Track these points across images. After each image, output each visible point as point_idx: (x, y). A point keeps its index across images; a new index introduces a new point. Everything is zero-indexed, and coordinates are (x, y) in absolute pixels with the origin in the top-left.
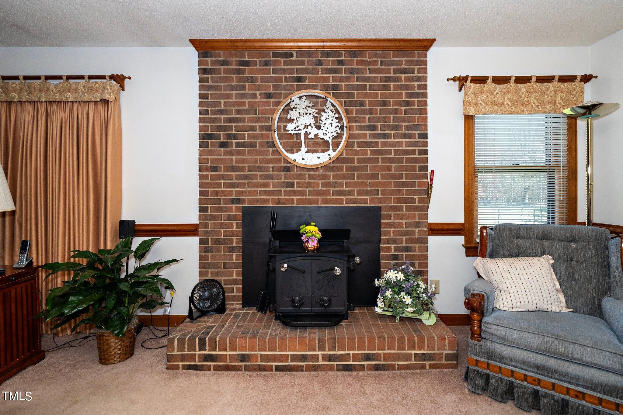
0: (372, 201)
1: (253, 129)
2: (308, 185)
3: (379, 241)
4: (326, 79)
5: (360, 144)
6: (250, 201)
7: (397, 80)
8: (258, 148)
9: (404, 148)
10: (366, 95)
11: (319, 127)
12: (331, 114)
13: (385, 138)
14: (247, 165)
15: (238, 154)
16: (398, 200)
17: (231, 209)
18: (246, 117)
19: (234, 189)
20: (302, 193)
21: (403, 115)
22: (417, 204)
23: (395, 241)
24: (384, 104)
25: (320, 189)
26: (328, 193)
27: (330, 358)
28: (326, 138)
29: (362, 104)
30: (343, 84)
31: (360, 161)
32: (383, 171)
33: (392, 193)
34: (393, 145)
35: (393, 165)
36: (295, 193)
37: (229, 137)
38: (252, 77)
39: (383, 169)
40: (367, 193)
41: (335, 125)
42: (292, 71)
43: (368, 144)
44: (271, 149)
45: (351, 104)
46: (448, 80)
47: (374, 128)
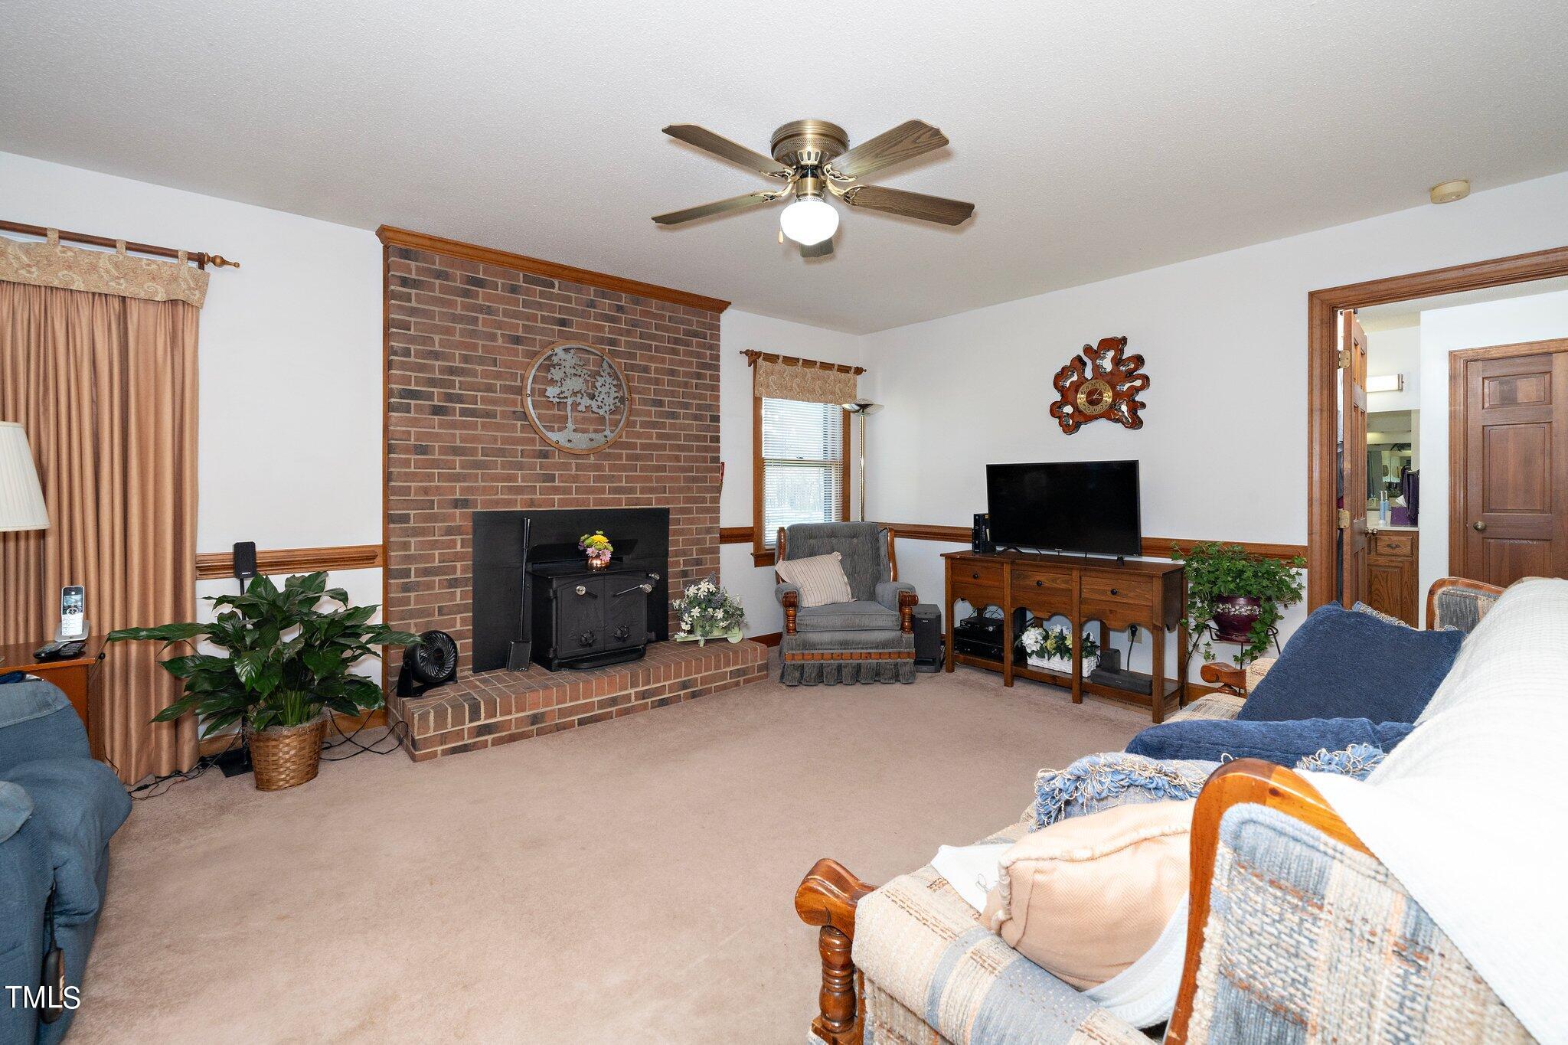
0: (659, 500)
1: (490, 388)
2: (575, 479)
3: (666, 554)
4: (600, 328)
5: (644, 425)
6: (485, 503)
7: (688, 344)
8: (498, 420)
9: (695, 433)
10: (652, 359)
12: (609, 380)
13: (673, 418)
14: (480, 446)
15: (465, 428)
16: (688, 500)
17: (452, 518)
18: (479, 368)
19: (458, 485)
20: (568, 490)
21: (694, 390)
22: (708, 505)
23: (684, 553)
24: (672, 373)
25: (592, 484)
26: (602, 490)
27: (643, 695)
28: (601, 412)
29: (646, 370)
30: (623, 338)
31: (644, 447)
32: (670, 462)
33: (681, 490)
34: (683, 427)
35: (683, 454)
36: (556, 490)
37: (449, 398)
38: (489, 307)
39: (670, 458)
40: (651, 490)
41: (613, 395)
42: (552, 309)
43: (654, 425)
44: (519, 423)
45: (633, 368)
47: (660, 403)
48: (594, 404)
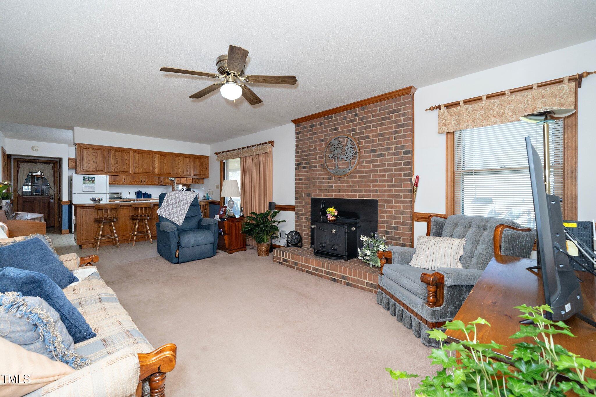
0: (373, 196)
1: (315, 158)
2: (339, 187)
3: (377, 221)
4: (349, 126)
5: (367, 162)
6: (315, 195)
7: (389, 118)
8: (317, 168)
9: (394, 162)
10: (371, 132)
11: (344, 155)
12: (350, 146)
13: (382, 157)
14: (313, 177)
15: (310, 172)
16: (389, 196)
17: (306, 199)
18: (313, 152)
19: (308, 189)
20: (337, 191)
21: (393, 140)
23: (387, 222)
24: (381, 135)
25: (345, 189)
26: (349, 191)
28: (348, 160)
29: (368, 137)
30: (358, 127)
31: (366, 172)
32: (380, 178)
33: (385, 191)
34: (387, 160)
35: (386, 173)
36: (333, 191)
38: (315, 132)
39: (380, 176)
40: (370, 191)
41: (352, 152)
42: (332, 126)
43: (371, 161)
44: (323, 168)
45: (362, 138)
46: (426, 110)
47: (375, 151)
48: (345, 157)
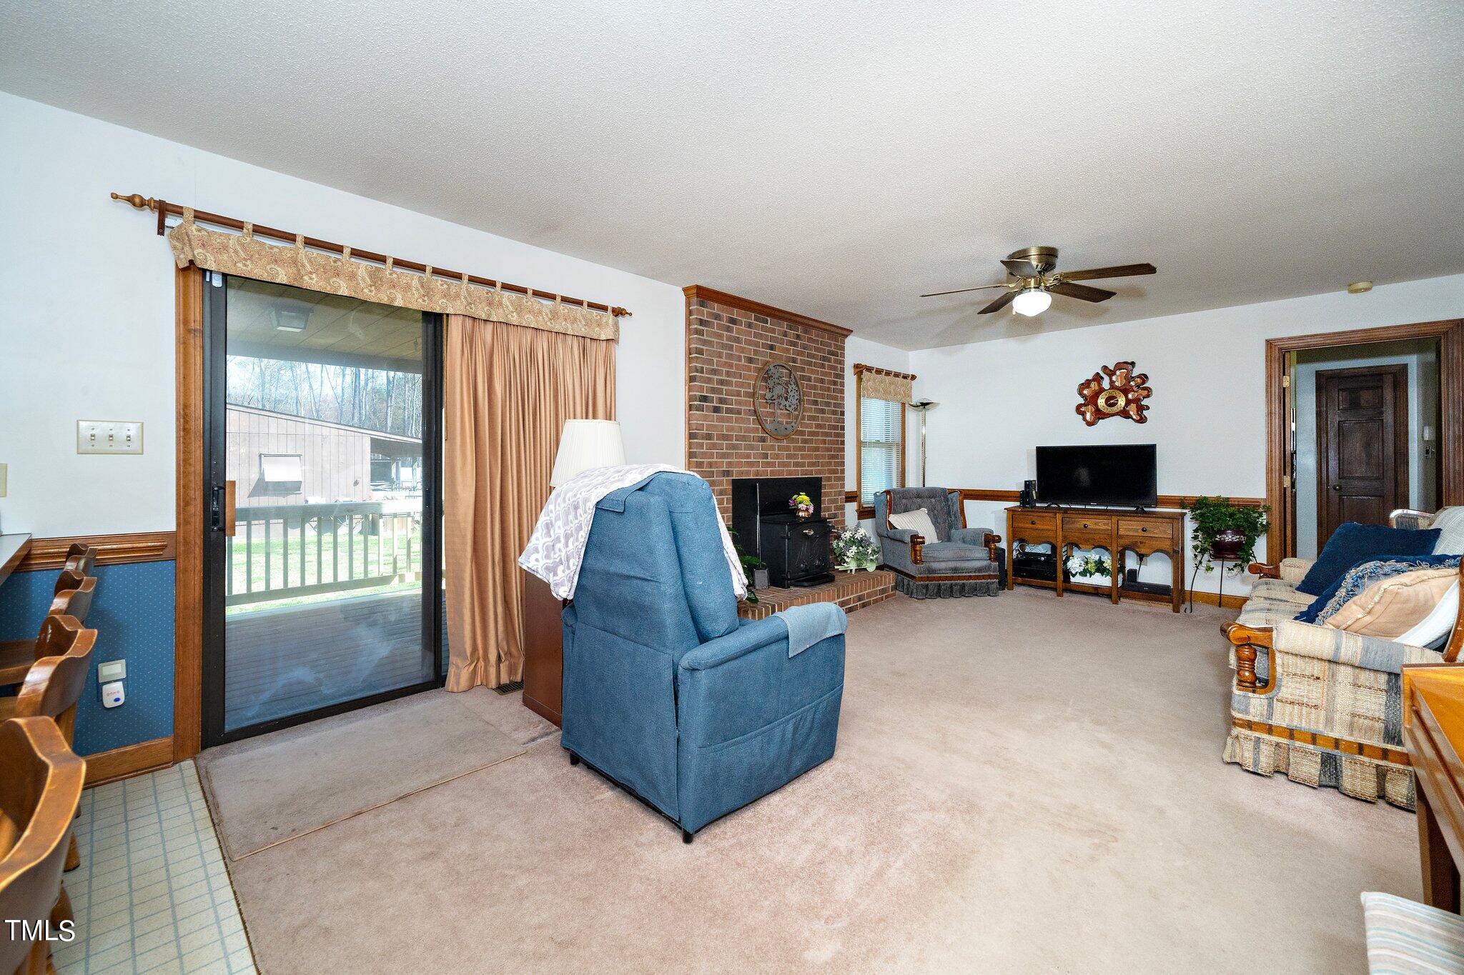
0: (816, 471)
1: (739, 394)
2: (777, 456)
3: (820, 510)
4: (789, 351)
5: (809, 418)
6: (737, 473)
7: (830, 360)
8: (743, 415)
9: (833, 424)
10: (812, 371)
11: (786, 399)
12: (794, 387)
13: (823, 413)
14: (734, 434)
15: (728, 421)
16: (830, 471)
17: (721, 483)
18: (734, 380)
19: (725, 460)
20: (774, 464)
21: (832, 393)
22: (839, 475)
23: (828, 509)
24: (822, 381)
25: (785, 460)
26: (790, 465)
28: (790, 410)
29: (810, 379)
30: (799, 358)
31: (809, 434)
32: (822, 444)
33: (826, 464)
35: (827, 439)
36: (769, 464)
37: (721, 401)
39: (821, 441)
40: (813, 464)
41: (796, 397)
42: (767, 338)
43: (814, 418)
44: (752, 417)
45: (804, 378)
47: (816, 403)
48: (787, 404)
